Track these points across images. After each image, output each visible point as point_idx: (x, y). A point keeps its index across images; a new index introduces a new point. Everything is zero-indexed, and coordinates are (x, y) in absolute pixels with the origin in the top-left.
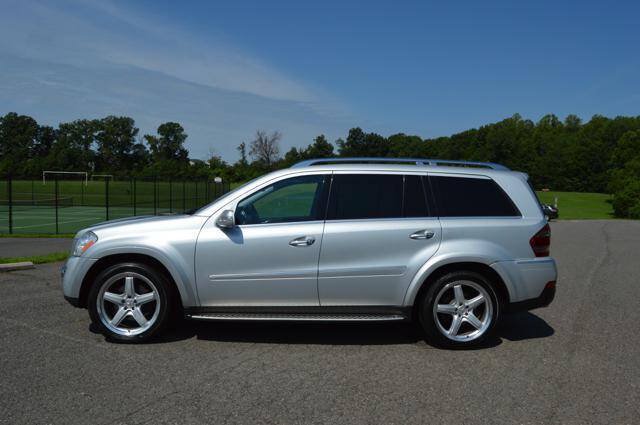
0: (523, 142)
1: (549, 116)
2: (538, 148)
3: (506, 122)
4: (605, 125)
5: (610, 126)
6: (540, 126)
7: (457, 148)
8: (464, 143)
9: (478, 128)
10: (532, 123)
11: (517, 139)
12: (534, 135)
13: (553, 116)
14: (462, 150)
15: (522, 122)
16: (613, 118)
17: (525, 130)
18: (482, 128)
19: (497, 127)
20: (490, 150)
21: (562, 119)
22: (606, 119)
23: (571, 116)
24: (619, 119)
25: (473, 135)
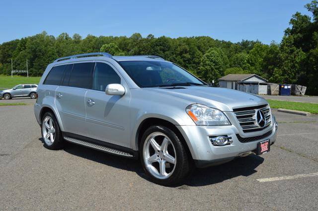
0: (49, 49)
1: (63, 34)
2: (58, 52)
3: (38, 36)
4: (94, 41)
5: (97, 40)
6: (58, 39)
7: (7, 51)
8: (12, 48)
9: (20, 39)
10: (54, 38)
11: (45, 46)
12: (55, 44)
13: (66, 34)
14: (10, 52)
15: (48, 37)
16: (98, 37)
17: (50, 41)
18: (22, 39)
19: (32, 39)
20: (29, 53)
21: (71, 36)
22: (94, 37)
23: (76, 34)
24: (101, 37)
25: (18, 43)
